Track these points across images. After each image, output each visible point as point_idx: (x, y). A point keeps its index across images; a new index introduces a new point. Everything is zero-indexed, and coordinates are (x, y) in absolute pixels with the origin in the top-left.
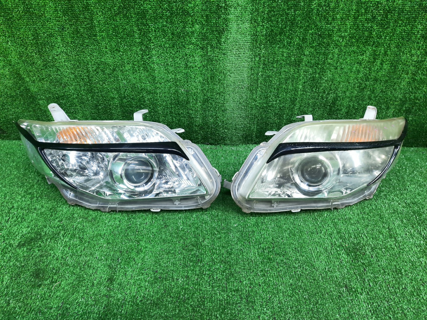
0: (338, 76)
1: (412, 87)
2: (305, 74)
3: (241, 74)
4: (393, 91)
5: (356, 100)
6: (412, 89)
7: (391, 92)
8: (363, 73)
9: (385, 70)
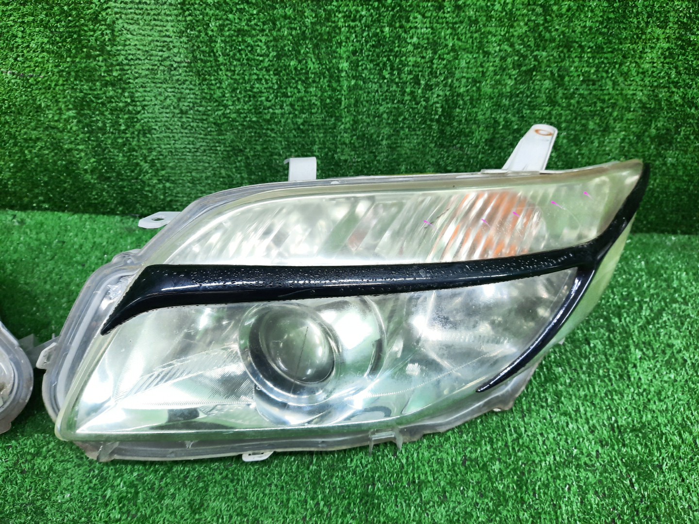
0: (449, 31)
1: (676, 67)
2: (352, 24)
3: (157, 23)
4: (621, 79)
5: (513, 105)
6: (679, 73)
7: (615, 83)
8: (526, 24)
9: (592, 11)
